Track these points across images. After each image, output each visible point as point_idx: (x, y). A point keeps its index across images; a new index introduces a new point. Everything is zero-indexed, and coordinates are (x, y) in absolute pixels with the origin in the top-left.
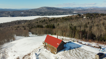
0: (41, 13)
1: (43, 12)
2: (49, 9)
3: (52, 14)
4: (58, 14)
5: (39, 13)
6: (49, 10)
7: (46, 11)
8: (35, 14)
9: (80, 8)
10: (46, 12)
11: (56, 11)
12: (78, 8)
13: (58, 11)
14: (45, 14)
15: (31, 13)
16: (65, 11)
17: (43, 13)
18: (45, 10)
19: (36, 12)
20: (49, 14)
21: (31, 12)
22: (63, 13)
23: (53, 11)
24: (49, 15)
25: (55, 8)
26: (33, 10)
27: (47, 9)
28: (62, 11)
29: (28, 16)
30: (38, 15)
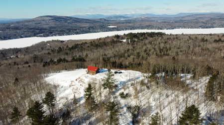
0: (41, 29)
1: (45, 27)
2: (57, 20)
3: (67, 31)
4: (78, 31)
5: (37, 31)
6: (58, 23)
7: (52, 24)
8: (30, 34)
9: (121, 17)
10: (51, 28)
11: (74, 24)
12: (117, 17)
13: (78, 24)
14: (50, 32)
15: (18, 31)
16: (92, 25)
17: (45, 29)
18: (49, 22)
19: (31, 29)
20: (60, 31)
21: (17, 28)
22: (89, 28)
23: (67, 24)
24: (60, 35)
25: (71, 18)
26: (22, 24)
27: (52, 19)
28: (87, 25)
29: (12, 39)
30: (35, 35)
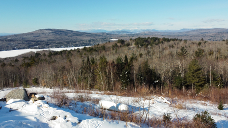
0: (38, 41)
1: (43, 39)
2: (58, 34)
3: (65, 43)
4: (77, 43)
5: (33, 43)
6: (58, 36)
7: (52, 37)
8: (24, 46)
10: (50, 40)
11: (74, 38)
13: (79, 38)
14: (48, 44)
15: (12, 43)
16: (94, 39)
17: (43, 41)
18: (48, 35)
19: (27, 41)
20: (58, 43)
21: (11, 40)
22: (90, 41)
23: (67, 37)
24: (57, 47)
25: (72, 31)
26: (20, 37)
27: (52, 33)
28: (89, 38)
29: (3, 50)
30: (29, 47)
